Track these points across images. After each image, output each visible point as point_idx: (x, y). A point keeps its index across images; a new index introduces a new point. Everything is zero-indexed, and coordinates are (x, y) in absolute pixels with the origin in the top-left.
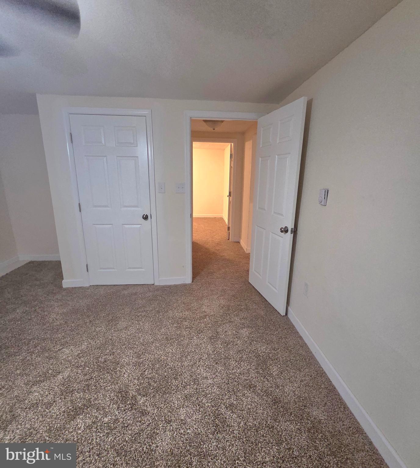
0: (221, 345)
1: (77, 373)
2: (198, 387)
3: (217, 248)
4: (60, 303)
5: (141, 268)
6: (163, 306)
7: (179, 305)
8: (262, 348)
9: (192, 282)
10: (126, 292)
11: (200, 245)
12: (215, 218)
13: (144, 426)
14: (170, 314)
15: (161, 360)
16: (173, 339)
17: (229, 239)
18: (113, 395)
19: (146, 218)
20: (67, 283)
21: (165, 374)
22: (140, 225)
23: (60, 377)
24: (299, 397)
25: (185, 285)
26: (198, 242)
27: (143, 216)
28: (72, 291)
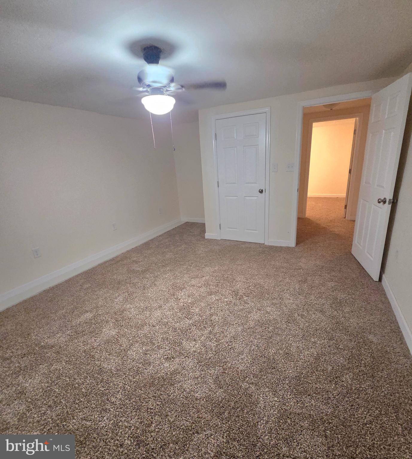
0: (307, 286)
1: (212, 279)
2: (282, 302)
3: (329, 224)
4: (203, 246)
5: (255, 230)
6: (268, 258)
7: (280, 259)
8: (341, 296)
9: (295, 246)
10: (243, 246)
11: (312, 221)
12: (338, 198)
13: (245, 308)
14: (273, 262)
15: (261, 284)
16: (271, 276)
17: (345, 218)
18: (230, 291)
19: (261, 192)
20: (208, 235)
21: (262, 291)
22: (256, 198)
23: (204, 278)
24: (360, 327)
25: (288, 248)
26: (311, 219)
27: (260, 190)
28: (210, 241)
